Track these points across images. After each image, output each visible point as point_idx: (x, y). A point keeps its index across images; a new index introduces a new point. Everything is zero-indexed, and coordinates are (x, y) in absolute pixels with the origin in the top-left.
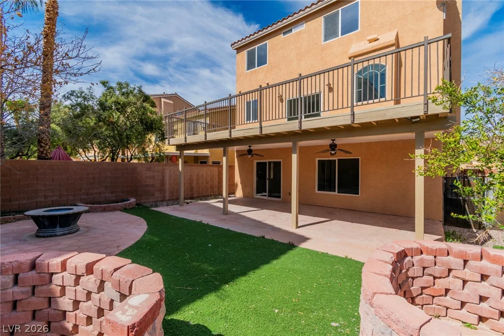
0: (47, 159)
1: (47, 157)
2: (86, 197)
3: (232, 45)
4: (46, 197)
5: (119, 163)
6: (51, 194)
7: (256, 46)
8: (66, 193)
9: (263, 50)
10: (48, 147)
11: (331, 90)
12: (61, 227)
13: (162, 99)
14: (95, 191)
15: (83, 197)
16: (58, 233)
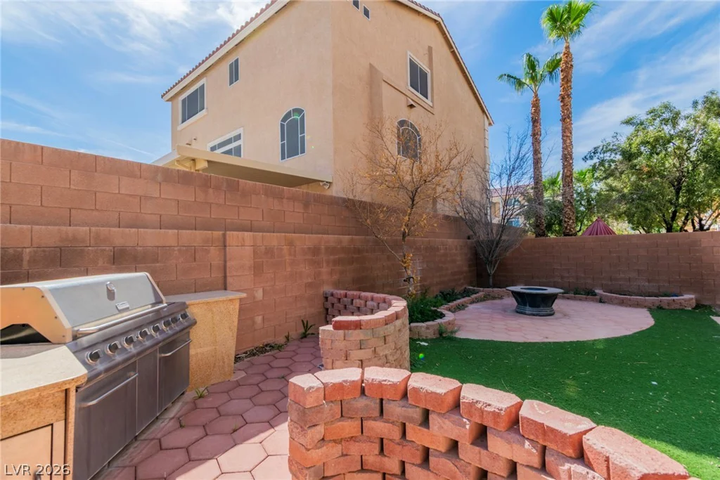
0: (571, 235)
1: (571, 233)
2: (610, 283)
4: (562, 277)
5: (663, 234)
6: (568, 275)
8: (583, 275)
10: (571, 221)
12: (530, 306)
14: (622, 275)
15: (604, 282)
16: (527, 312)
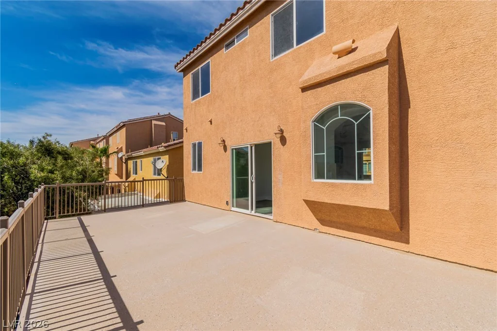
3: (175, 67)
7: (200, 67)
9: (206, 72)
11: (283, 140)
13: (153, 121)
